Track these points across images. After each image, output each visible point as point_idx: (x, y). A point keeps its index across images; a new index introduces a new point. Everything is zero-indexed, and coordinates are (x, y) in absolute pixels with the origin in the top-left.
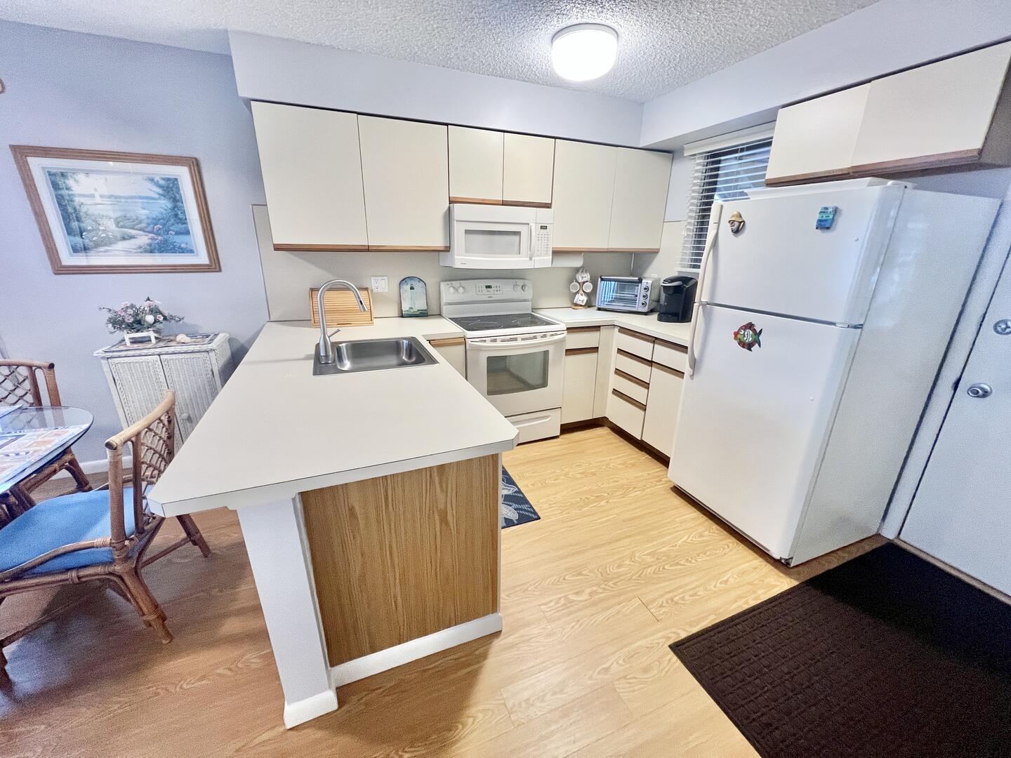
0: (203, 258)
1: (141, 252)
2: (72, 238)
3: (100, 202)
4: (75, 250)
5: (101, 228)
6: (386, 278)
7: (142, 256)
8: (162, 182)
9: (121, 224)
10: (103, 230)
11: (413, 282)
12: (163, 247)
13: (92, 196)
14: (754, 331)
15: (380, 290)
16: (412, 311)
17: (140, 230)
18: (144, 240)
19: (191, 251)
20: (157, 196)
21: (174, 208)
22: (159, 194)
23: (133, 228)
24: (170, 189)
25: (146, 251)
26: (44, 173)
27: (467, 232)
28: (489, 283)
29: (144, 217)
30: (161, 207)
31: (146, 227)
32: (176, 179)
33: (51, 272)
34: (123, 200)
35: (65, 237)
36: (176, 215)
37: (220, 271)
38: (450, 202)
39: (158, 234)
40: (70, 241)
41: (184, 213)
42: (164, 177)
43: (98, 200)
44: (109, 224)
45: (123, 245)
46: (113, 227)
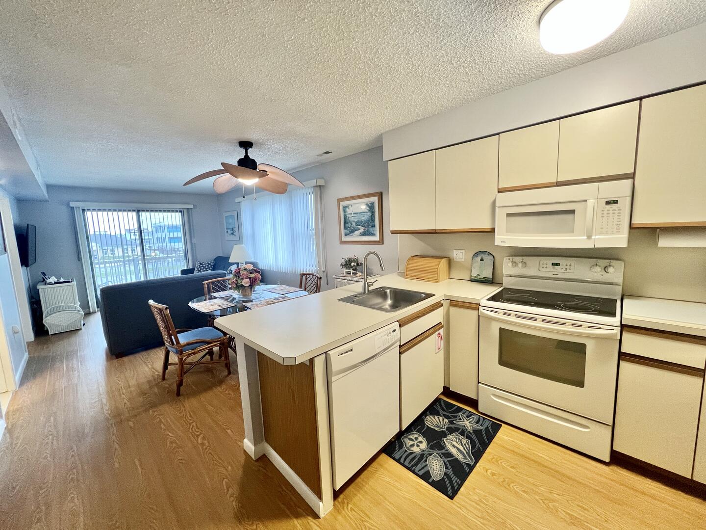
0: (377, 238)
4: (346, 235)
5: (352, 226)
6: (463, 251)
7: (361, 237)
8: (370, 205)
9: (357, 224)
11: (483, 255)
12: (367, 233)
13: (352, 214)
15: (458, 260)
16: (479, 277)
18: (362, 230)
19: (375, 235)
20: (367, 211)
21: (372, 216)
22: (369, 210)
23: (360, 225)
24: (372, 208)
25: (362, 235)
26: (343, 207)
27: (509, 215)
28: (556, 260)
29: (363, 220)
30: (369, 216)
31: (363, 225)
32: (374, 203)
33: (339, 243)
34: (359, 214)
36: (372, 219)
37: (383, 244)
38: (499, 192)
39: (366, 228)
40: (345, 231)
41: (374, 217)
42: (371, 202)
43: (353, 215)
44: (354, 224)
45: (356, 233)
46: (355, 225)
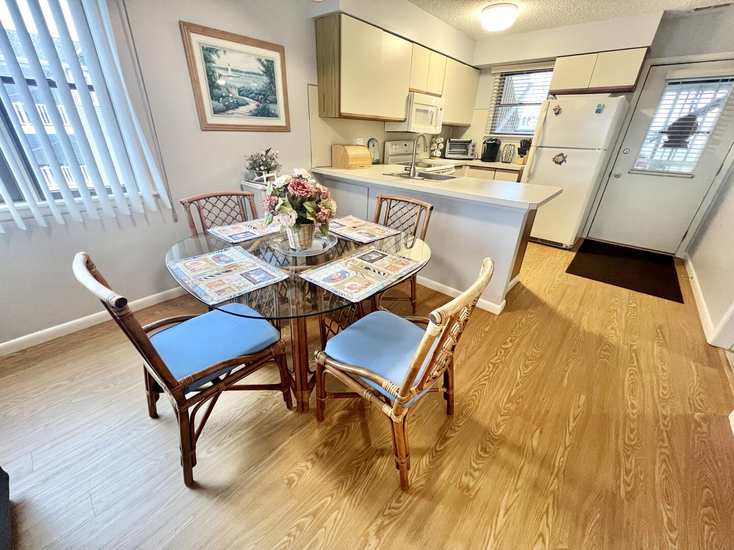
0: (281, 122)
1: (251, 116)
2: (214, 102)
3: (231, 75)
4: (216, 112)
5: (231, 95)
6: (362, 139)
7: (251, 118)
8: (265, 63)
9: (242, 93)
10: (232, 97)
11: (374, 142)
12: (263, 112)
13: (227, 69)
14: (563, 156)
17: (252, 98)
18: (253, 105)
19: (277, 116)
21: (270, 83)
22: (263, 72)
23: (248, 97)
24: (269, 70)
25: (253, 115)
26: (200, 47)
27: (417, 110)
28: (405, 143)
29: (254, 89)
30: (264, 82)
31: (255, 97)
32: (273, 62)
33: (199, 128)
34: (244, 75)
35: (209, 101)
36: (271, 88)
37: (290, 131)
38: (410, 91)
39: (261, 102)
40: (213, 104)
41: (275, 87)
42: (267, 59)
43: (230, 73)
44: (235, 92)
45: (242, 109)
46: (237, 95)
